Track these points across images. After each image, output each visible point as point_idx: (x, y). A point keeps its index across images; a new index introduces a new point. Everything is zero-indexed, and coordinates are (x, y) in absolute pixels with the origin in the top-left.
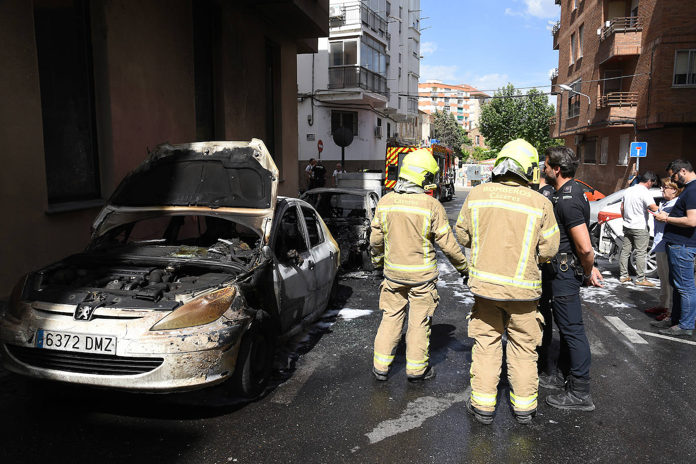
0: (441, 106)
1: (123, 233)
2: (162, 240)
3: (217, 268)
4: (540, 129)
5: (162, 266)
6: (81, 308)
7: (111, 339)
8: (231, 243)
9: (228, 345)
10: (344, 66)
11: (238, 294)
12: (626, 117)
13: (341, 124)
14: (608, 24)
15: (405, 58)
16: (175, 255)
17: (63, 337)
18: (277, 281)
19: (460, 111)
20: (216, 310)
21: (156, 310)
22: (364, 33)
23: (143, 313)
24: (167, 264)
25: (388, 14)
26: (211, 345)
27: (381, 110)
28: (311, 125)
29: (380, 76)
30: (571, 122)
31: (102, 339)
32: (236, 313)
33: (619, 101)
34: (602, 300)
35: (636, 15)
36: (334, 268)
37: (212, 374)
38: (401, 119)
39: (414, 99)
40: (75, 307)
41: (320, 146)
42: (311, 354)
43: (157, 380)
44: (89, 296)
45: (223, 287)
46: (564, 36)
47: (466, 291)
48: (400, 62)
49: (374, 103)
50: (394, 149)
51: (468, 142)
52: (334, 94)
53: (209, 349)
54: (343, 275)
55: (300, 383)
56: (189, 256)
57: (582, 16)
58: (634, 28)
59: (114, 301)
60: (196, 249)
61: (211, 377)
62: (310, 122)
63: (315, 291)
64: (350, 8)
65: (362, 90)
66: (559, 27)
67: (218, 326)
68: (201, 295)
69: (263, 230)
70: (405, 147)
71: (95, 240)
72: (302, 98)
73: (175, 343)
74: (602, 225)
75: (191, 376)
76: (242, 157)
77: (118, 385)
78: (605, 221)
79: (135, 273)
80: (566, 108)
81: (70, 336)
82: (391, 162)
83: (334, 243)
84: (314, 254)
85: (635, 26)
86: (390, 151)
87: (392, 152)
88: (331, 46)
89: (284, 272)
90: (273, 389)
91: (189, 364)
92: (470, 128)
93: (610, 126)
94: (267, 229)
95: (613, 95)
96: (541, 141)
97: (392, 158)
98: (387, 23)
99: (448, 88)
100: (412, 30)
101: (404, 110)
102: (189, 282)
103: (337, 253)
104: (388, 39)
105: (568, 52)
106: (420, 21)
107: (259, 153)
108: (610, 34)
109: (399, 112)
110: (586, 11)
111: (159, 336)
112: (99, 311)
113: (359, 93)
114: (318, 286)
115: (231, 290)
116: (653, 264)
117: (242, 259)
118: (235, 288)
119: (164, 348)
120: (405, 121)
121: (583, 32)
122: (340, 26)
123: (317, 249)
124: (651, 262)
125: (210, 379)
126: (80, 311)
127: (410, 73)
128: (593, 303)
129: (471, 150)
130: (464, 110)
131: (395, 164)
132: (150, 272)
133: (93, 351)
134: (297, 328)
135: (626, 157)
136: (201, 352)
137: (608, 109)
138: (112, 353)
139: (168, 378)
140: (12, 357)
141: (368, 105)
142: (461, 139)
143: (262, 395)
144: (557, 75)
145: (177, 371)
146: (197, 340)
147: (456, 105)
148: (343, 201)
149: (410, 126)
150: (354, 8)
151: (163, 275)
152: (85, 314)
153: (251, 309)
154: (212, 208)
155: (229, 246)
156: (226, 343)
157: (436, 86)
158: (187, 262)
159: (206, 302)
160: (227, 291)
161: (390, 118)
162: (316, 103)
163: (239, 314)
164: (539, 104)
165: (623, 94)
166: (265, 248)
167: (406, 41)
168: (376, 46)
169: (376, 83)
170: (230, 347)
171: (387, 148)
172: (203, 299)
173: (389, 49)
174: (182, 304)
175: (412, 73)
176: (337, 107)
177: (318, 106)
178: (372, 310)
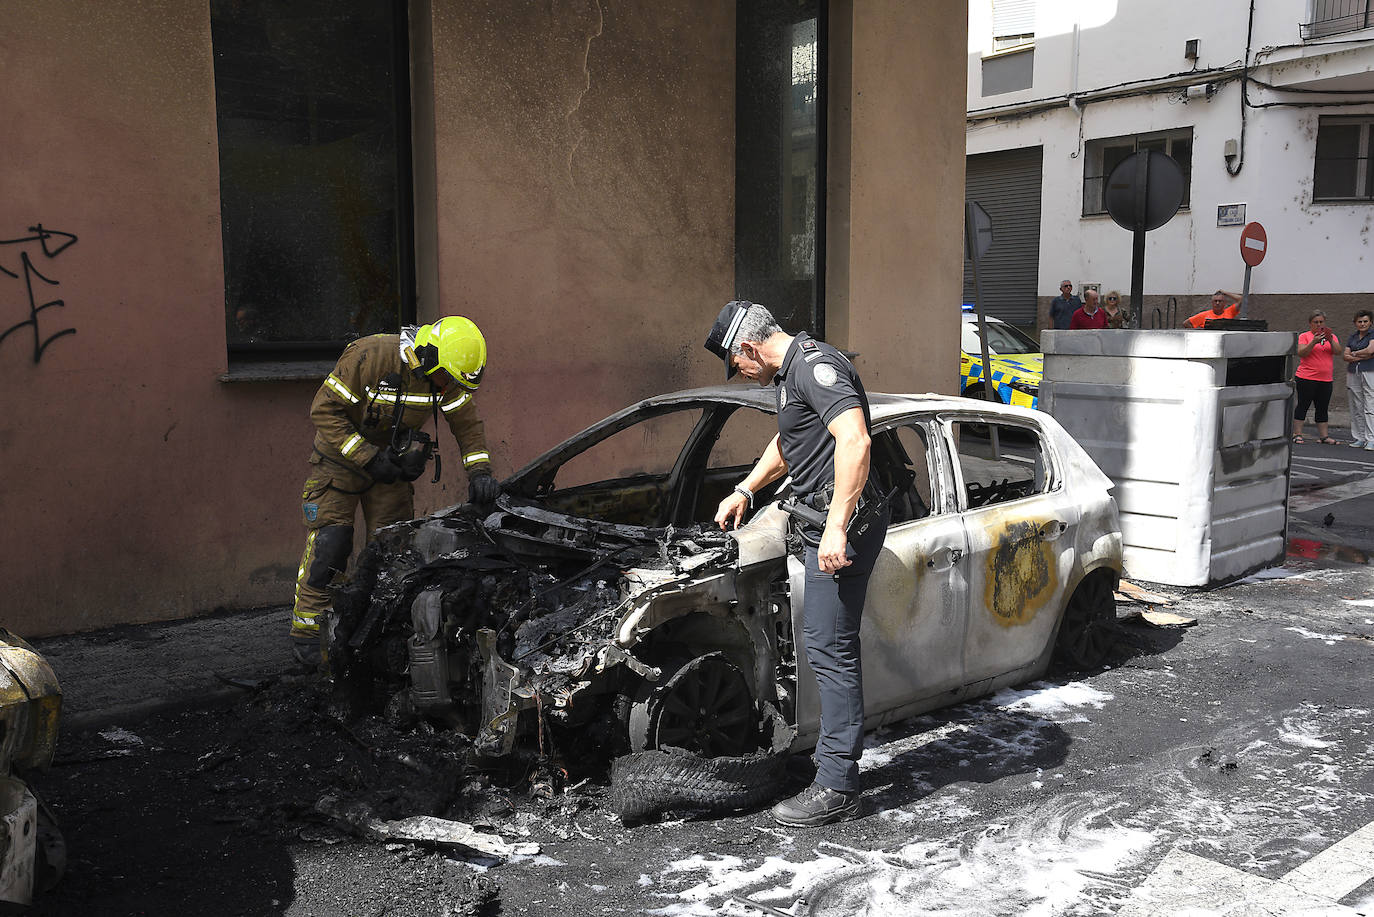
28: (1233, 174)
41: (1253, 243)
52: (1326, 57)
54: (385, 821)
62: (1233, 163)
72: (1210, 83)
162: (1257, 96)
176: (1338, 104)
177: (1265, 106)
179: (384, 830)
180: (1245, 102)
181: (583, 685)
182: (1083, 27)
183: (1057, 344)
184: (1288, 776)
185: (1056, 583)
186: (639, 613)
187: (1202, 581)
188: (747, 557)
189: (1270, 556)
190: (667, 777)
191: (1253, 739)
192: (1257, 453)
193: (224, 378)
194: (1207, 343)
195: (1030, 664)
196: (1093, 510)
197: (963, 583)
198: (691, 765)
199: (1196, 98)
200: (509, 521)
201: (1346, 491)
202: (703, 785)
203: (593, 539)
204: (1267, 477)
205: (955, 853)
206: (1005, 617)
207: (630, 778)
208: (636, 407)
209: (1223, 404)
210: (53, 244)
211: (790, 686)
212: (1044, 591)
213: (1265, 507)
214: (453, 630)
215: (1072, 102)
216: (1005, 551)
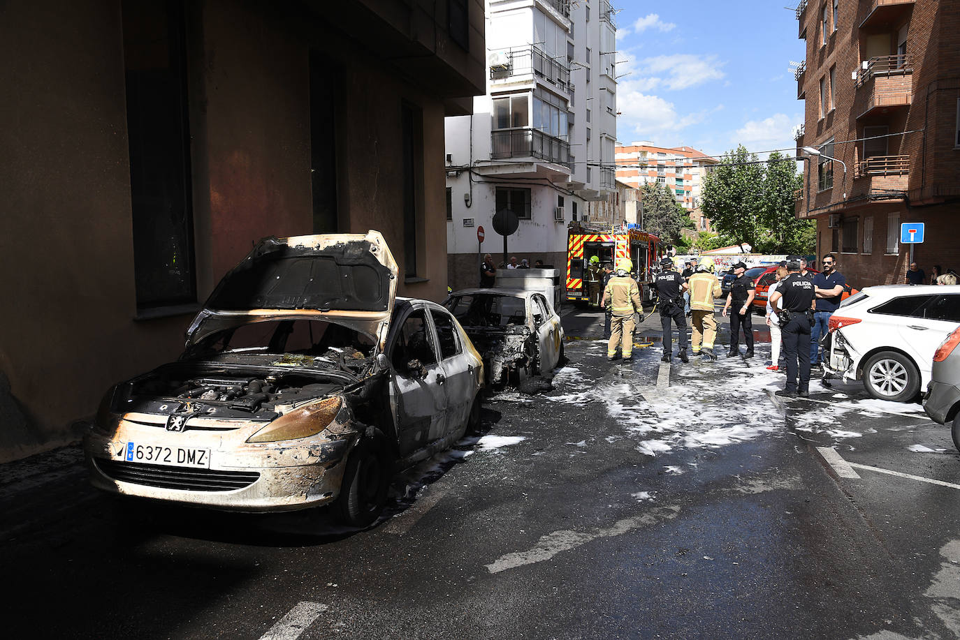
0: (653, 177)
1: (221, 341)
2: (264, 348)
3: (324, 378)
4: (785, 207)
5: (262, 376)
6: (173, 419)
7: (204, 452)
8: (342, 351)
9: (332, 461)
10: (511, 128)
11: (344, 405)
12: (893, 191)
13: (509, 205)
14: (865, 65)
15: (595, 115)
16: (277, 364)
17: (154, 449)
18: (393, 394)
19: (679, 183)
20: (319, 422)
21: (253, 421)
22: (538, 85)
23: (239, 424)
24: (269, 373)
25: (570, 58)
26: (311, 460)
27: (564, 185)
28: (469, 207)
29: (560, 141)
30: (823, 197)
31: (194, 451)
32: (341, 426)
33: (883, 168)
34: (820, 428)
35: (904, 52)
36: (475, 386)
37: (314, 494)
38: (590, 196)
39: (609, 169)
40: (167, 417)
41: (480, 234)
42: (438, 485)
43: (253, 497)
44: (182, 406)
45: (327, 398)
46: (812, 80)
47: (646, 417)
48: (588, 120)
49: (552, 176)
50: (579, 237)
51: (690, 226)
52: (499, 166)
53: (310, 465)
55: (420, 514)
56: (294, 364)
57: (832, 55)
58: (902, 70)
59: (208, 411)
60: (301, 357)
61: (312, 496)
62: (468, 201)
63: (446, 412)
64: (518, 54)
65: (536, 160)
66: (805, 68)
67: (321, 439)
68: (303, 406)
69: (378, 335)
70: (593, 234)
71: (189, 348)
72: (457, 171)
73: (272, 457)
74: (833, 333)
75: (290, 494)
76: (358, 252)
77: (211, 502)
78: (837, 328)
79: (232, 384)
80: (815, 178)
81: (161, 448)
82: (575, 254)
83: (476, 355)
84: (445, 366)
85: (903, 68)
86: (573, 240)
87: (575, 241)
88: (495, 103)
89: (402, 384)
90: (387, 519)
91: (288, 480)
92: (693, 206)
93: (872, 202)
94: (382, 334)
95: (875, 159)
96: (787, 223)
97: (575, 249)
98: (569, 71)
99: (662, 152)
100: (605, 78)
101: (596, 183)
102: (292, 393)
103: (479, 368)
104: (571, 91)
105: (816, 104)
106: (616, 66)
107: (376, 247)
108: (868, 79)
109: (588, 186)
110: (839, 47)
111: (255, 448)
112: (192, 422)
113: (531, 164)
114: (450, 406)
115: (336, 400)
116: (900, 384)
117: (352, 368)
118: (341, 399)
119: (260, 461)
120: (597, 199)
121: (835, 76)
122: (506, 77)
123: (451, 361)
124: (896, 382)
125: (311, 499)
126: (172, 422)
127: (603, 135)
128: (807, 432)
129: (694, 236)
130: (685, 181)
131: (580, 257)
132: (249, 382)
133: (185, 465)
134: (420, 454)
135: (897, 244)
136: (301, 467)
137: (868, 178)
138: (206, 467)
139: (265, 495)
140: (100, 472)
141: (546, 179)
142: (681, 221)
143: (373, 524)
144: (803, 133)
145: (274, 488)
146: (297, 454)
147: (673, 175)
148: (504, 306)
149: (609, 205)
150: (524, 53)
151: (263, 385)
152: (178, 425)
153: (359, 423)
154: (322, 311)
155: (339, 355)
156: (330, 459)
157: (645, 149)
158: (291, 371)
159: (307, 413)
160: (332, 402)
161: (577, 196)
162: (478, 178)
163: (345, 427)
164: (783, 173)
165: (889, 159)
166: (380, 356)
167: (596, 93)
168: (555, 101)
169: (555, 150)
170: (334, 464)
171: (569, 236)
172: (304, 409)
173: (573, 105)
174: (281, 414)
175: (606, 135)
176: (502, 183)
177: (478, 182)
178: (522, 439)
179: (493, 399)
180: (471, 180)
186: (523, 345)
199: (452, 177)
209: (555, 291)
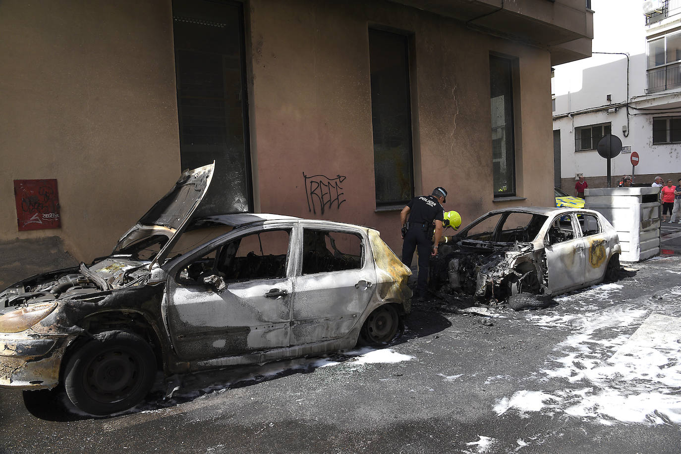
9: (33, 356)
10: (666, 64)
11: (57, 311)
13: (668, 132)
18: (164, 305)
26: (8, 353)
28: (626, 136)
32: (46, 328)
37: (19, 380)
41: (634, 158)
52: (654, 99)
62: (626, 132)
63: (292, 323)
67: (24, 336)
72: (616, 108)
88: (650, 45)
89: (184, 297)
114: (302, 318)
118: (57, 305)
122: (661, 20)
125: (18, 384)
134: (227, 359)
162: (632, 112)
163: (50, 329)
166: (156, 270)
170: (38, 359)
176: (659, 113)
177: (635, 115)
178: (407, 358)
179: (463, 311)
180: (628, 114)
181: (502, 279)
182: (571, 92)
183: (590, 193)
184: (677, 300)
185: (606, 256)
186: (514, 261)
187: (638, 260)
188: (536, 248)
189: (656, 253)
190: (525, 299)
191: (665, 293)
192: (651, 222)
193: (376, 211)
194: (636, 191)
195: (599, 278)
196: (613, 237)
197: (584, 256)
198: (531, 297)
199: (612, 113)
200: (463, 243)
201: (674, 235)
202: (533, 301)
203: (491, 246)
204: (654, 229)
205: (599, 314)
206: (594, 265)
207: (515, 300)
208: (488, 214)
209: (642, 209)
210: (342, 179)
211: (547, 280)
212: (602, 259)
213: (654, 238)
214: (462, 268)
215: (569, 115)
216: (593, 248)
